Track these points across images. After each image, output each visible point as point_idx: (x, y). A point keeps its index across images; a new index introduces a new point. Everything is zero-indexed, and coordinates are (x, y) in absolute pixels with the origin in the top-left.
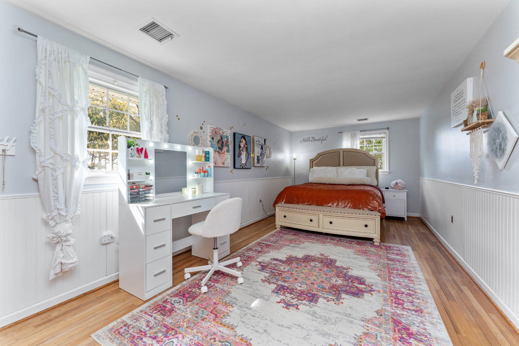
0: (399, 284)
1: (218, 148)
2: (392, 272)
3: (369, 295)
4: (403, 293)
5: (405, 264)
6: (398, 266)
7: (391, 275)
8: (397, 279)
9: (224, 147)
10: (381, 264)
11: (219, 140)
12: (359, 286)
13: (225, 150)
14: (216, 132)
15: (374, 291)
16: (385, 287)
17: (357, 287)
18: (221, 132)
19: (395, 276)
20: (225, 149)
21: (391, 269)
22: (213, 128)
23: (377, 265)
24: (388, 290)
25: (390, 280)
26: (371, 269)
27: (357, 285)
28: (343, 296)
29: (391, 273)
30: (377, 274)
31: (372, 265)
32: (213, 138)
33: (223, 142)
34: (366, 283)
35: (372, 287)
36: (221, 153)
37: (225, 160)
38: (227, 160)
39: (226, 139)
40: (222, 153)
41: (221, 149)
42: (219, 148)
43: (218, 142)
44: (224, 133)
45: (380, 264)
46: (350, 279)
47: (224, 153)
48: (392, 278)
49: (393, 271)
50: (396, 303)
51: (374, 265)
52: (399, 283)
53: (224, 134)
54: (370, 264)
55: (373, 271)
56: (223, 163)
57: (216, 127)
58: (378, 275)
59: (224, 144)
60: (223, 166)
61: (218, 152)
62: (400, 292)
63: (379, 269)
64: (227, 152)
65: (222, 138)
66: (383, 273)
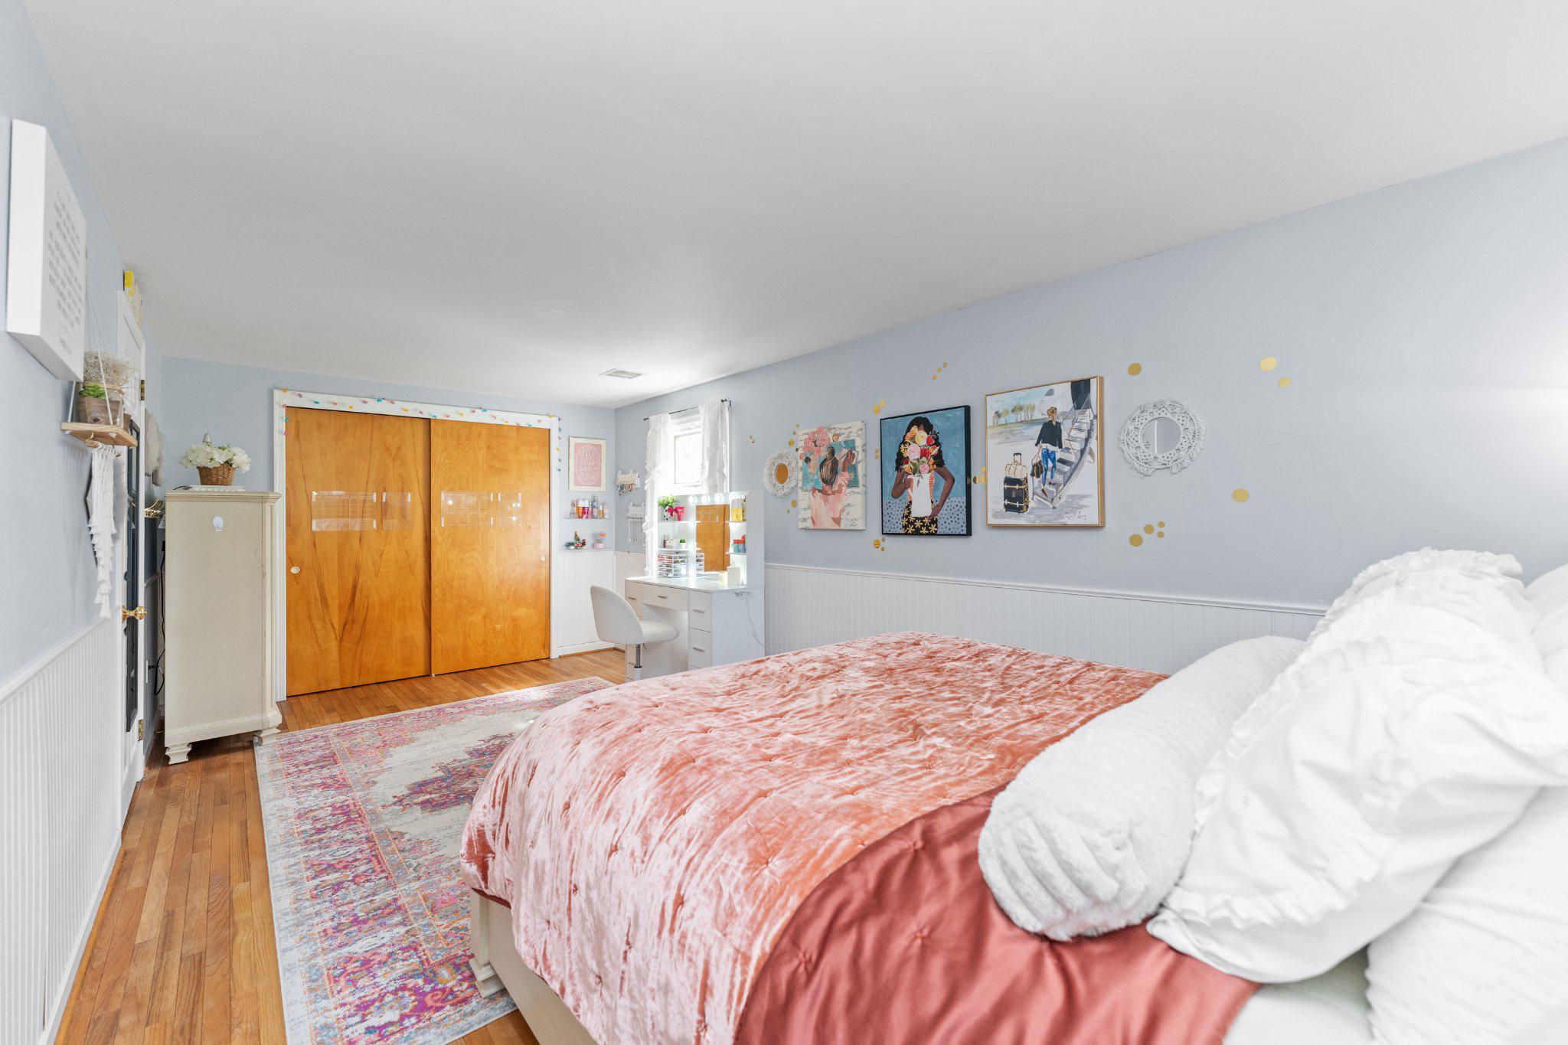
0: (344, 841)
1: (820, 480)
2: (370, 861)
3: (399, 794)
4: (335, 827)
5: (332, 920)
6: (358, 897)
7: (371, 852)
8: (352, 850)
9: (838, 476)
10: (411, 870)
11: (825, 460)
12: (428, 797)
13: (843, 483)
14: (815, 442)
15: (395, 804)
16: (377, 819)
17: (430, 793)
18: (830, 436)
19: (359, 856)
20: (842, 479)
21: (374, 871)
22: (807, 434)
23: (421, 860)
24: (368, 817)
25: (369, 840)
26: (430, 842)
27: (433, 796)
28: (440, 774)
29: (373, 858)
30: (407, 837)
31: (436, 854)
32: (807, 460)
33: (835, 463)
34: (419, 807)
35: (402, 807)
36: (830, 492)
37: (842, 511)
38: (848, 509)
39: (845, 451)
40: (833, 493)
41: (829, 481)
42: (823, 480)
43: (821, 466)
44: (838, 435)
45: (415, 869)
46: (456, 798)
47: (840, 491)
48: (366, 846)
49: (368, 866)
50: (348, 806)
51: (430, 857)
52: (346, 844)
53: (841, 439)
54: (440, 853)
55: (423, 839)
56: (837, 521)
57: (815, 430)
58: (402, 834)
59: (840, 466)
60: (837, 527)
61: (820, 491)
62: (340, 826)
63: (409, 851)
64: (848, 486)
65: (832, 452)
66: (394, 846)
